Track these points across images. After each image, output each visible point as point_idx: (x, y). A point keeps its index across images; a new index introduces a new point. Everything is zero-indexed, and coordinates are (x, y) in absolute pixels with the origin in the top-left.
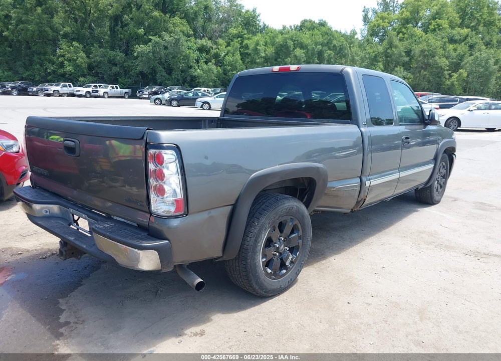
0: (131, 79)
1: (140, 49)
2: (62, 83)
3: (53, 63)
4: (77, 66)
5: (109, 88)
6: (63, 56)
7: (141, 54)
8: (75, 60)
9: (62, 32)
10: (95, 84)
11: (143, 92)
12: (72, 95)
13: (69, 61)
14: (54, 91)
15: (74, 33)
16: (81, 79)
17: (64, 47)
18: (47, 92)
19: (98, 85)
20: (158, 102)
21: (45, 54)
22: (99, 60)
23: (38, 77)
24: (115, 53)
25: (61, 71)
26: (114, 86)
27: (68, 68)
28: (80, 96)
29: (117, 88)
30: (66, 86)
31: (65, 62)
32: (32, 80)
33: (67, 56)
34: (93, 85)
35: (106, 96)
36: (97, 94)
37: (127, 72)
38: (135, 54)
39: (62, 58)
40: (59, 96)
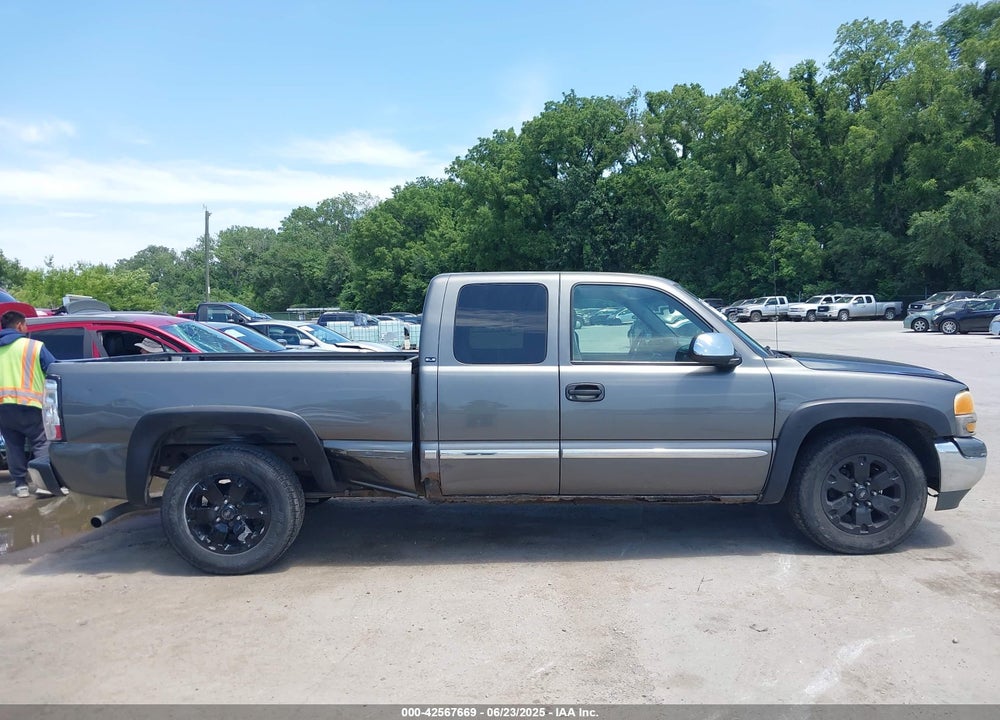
0: (903, 282)
1: (923, 218)
2: (769, 298)
3: (763, 263)
4: (801, 266)
5: (852, 301)
6: (780, 250)
7: (926, 229)
8: (800, 255)
9: (785, 209)
10: (829, 296)
11: (920, 307)
12: (785, 317)
13: (789, 256)
14: (752, 312)
15: (806, 206)
16: (808, 288)
17: (784, 234)
18: (741, 314)
19: (833, 297)
20: (920, 325)
21: (751, 249)
22: (841, 250)
23: (734, 291)
24: (872, 234)
25: (773, 277)
26: (864, 296)
27: (786, 270)
28: (798, 319)
29: (869, 300)
30: (775, 303)
31: (782, 260)
32: (724, 296)
33: (785, 249)
34: (824, 297)
35: (844, 317)
36: (826, 314)
37: (896, 268)
38: (910, 232)
39: (777, 254)
40: (761, 321)
